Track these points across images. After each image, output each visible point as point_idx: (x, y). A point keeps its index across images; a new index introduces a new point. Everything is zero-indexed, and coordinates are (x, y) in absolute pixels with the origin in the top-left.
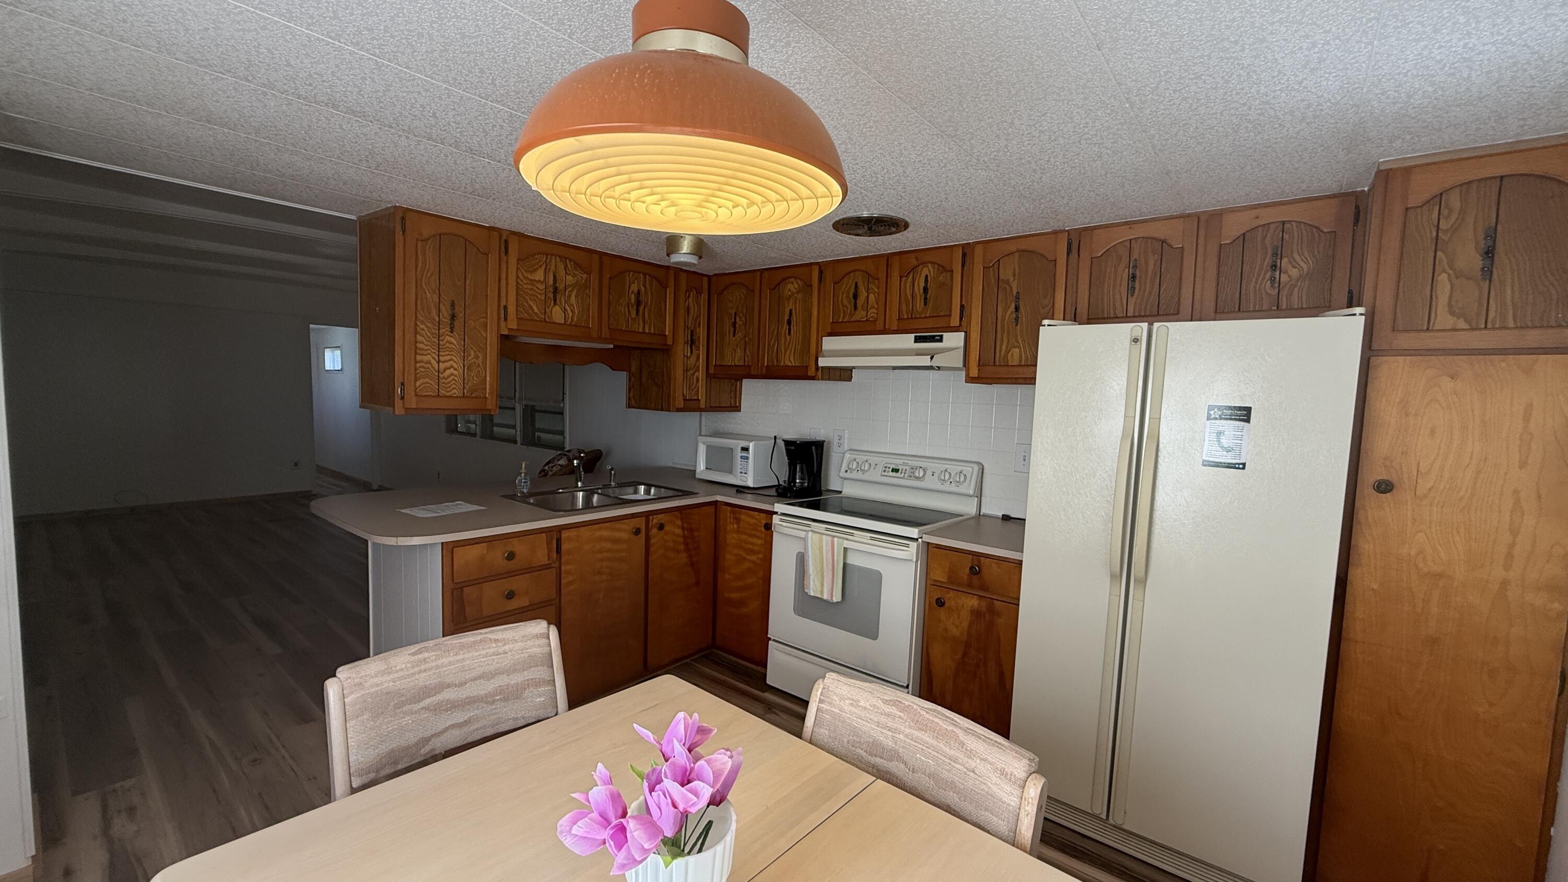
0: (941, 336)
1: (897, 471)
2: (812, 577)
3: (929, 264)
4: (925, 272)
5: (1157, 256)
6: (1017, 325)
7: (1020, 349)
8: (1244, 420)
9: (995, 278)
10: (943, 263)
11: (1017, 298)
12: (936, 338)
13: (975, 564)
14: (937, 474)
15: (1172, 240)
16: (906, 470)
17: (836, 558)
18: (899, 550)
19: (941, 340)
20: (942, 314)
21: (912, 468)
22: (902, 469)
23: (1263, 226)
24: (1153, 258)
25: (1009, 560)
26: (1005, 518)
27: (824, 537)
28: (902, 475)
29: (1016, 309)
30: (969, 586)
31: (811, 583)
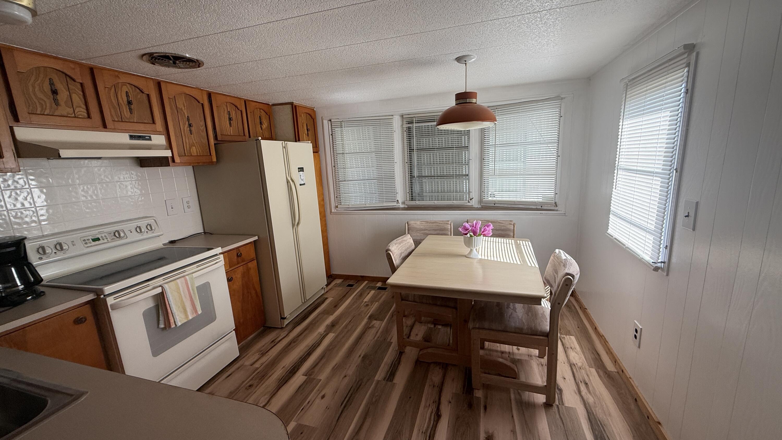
0: (150, 137)
1: (98, 239)
2: (176, 314)
3: (128, 84)
4: (125, 89)
5: (235, 112)
6: (191, 134)
7: (196, 148)
8: (303, 171)
9: (174, 106)
10: (141, 87)
11: (188, 120)
12: (146, 137)
13: (238, 252)
14: (134, 231)
15: (238, 107)
16: (105, 236)
17: (190, 289)
18: (216, 263)
19: (150, 139)
20: (146, 121)
21: (110, 233)
22: (102, 237)
23: (257, 108)
24: (234, 112)
25: (251, 243)
26: (172, 242)
27: (178, 281)
28: (106, 241)
29: (190, 125)
30: (238, 264)
31: (177, 318)
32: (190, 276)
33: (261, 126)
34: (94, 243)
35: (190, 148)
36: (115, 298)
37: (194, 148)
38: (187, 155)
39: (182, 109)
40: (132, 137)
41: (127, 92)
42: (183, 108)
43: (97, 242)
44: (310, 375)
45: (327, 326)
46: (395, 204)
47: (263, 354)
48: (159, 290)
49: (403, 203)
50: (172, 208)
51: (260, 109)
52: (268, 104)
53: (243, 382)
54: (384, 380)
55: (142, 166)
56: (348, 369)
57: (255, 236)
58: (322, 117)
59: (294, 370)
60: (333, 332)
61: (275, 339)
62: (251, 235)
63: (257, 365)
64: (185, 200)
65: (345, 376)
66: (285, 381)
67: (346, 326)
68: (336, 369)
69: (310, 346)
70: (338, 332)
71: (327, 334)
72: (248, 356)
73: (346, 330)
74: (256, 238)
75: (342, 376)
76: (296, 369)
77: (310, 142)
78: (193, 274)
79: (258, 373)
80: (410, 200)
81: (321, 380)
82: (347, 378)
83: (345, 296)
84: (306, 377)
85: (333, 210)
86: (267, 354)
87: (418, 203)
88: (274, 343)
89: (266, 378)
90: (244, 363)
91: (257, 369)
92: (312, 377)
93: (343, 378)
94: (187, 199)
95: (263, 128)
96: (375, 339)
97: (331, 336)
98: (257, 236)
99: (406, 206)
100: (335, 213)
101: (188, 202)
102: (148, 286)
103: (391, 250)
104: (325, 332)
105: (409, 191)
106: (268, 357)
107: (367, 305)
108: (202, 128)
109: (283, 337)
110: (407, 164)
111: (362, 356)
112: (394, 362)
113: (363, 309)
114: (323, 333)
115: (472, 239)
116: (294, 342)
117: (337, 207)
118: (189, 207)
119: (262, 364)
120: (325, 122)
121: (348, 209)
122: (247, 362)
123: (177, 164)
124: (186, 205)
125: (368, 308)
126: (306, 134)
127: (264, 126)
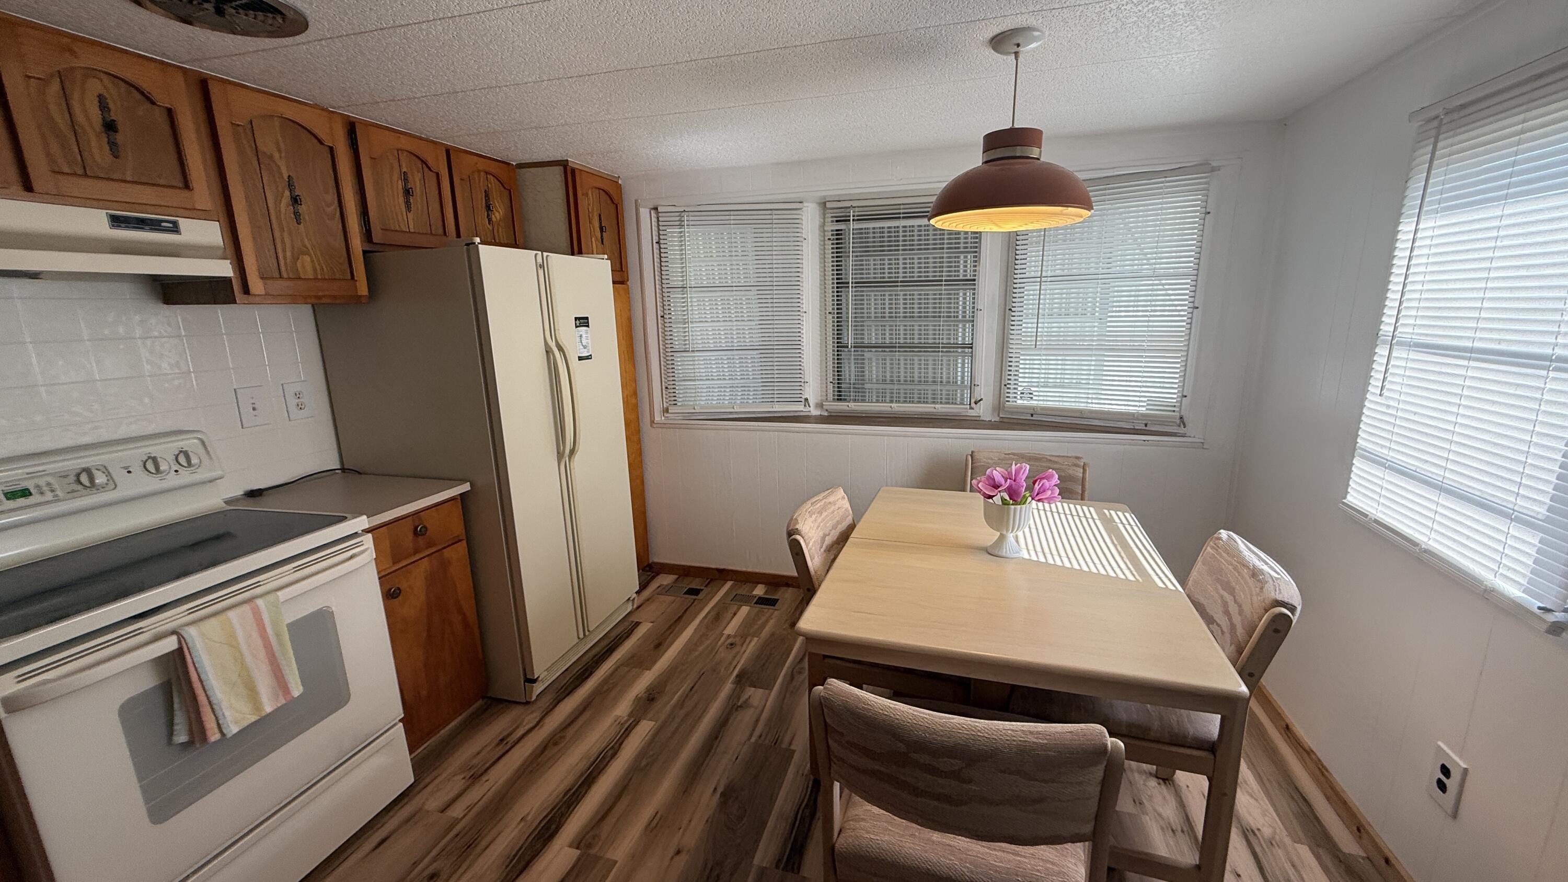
0: (175, 223)
1: (26, 493)
2: (224, 705)
3: (103, 76)
4: (95, 87)
5: (420, 175)
6: (299, 223)
7: (311, 257)
8: (588, 326)
9: (251, 147)
10: (146, 86)
11: (290, 185)
12: (164, 224)
13: (417, 524)
14: (137, 468)
15: (430, 163)
16: (49, 484)
17: (269, 630)
18: (352, 557)
19: (175, 229)
20: (162, 182)
21: (65, 477)
22: (38, 487)
23: (479, 171)
24: (418, 176)
25: (452, 499)
26: (253, 494)
27: (231, 614)
28: (49, 496)
29: (295, 201)
30: (416, 551)
31: (227, 713)
32: (270, 598)
33: (488, 216)
34: (11, 504)
35: (295, 259)
36: (22, 679)
37: (307, 258)
38: (285, 276)
39: (271, 157)
40: (116, 221)
41: (101, 98)
42: (276, 155)
43: (21, 502)
44: (589, 846)
45: (638, 699)
46: (800, 407)
47: (475, 778)
48: (170, 644)
49: (820, 405)
50: (254, 409)
51: (487, 173)
52: (509, 164)
53: (415, 864)
54: (777, 866)
55: (165, 303)
56: (685, 830)
57: (463, 481)
58: (636, 201)
59: (548, 829)
60: (650, 715)
61: (509, 735)
62: (454, 480)
63: (457, 811)
64: (290, 390)
65: (678, 852)
66: (523, 863)
67: (681, 704)
68: (654, 829)
69: (595, 756)
70: (663, 717)
71: (637, 722)
72: (436, 782)
73: (682, 712)
74: (466, 487)
75: (671, 851)
76: (553, 827)
77: (606, 256)
78: (279, 593)
79: (457, 835)
80: (834, 399)
81: (616, 862)
82: (683, 858)
83: (680, 618)
84: (578, 852)
85: (657, 419)
86: (484, 778)
87: (852, 406)
88: (506, 744)
89: (478, 849)
90: (424, 804)
91: (457, 821)
92: (593, 851)
93: (672, 858)
94: (297, 387)
95: (494, 219)
96: (753, 739)
97: (645, 728)
98: (468, 483)
99: (826, 414)
100: (663, 426)
101: (298, 395)
102: (139, 632)
103: (803, 533)
104: (630, 716)
105: (834, 379)
106: (487, 786)
107: (732, 644)
108: (330, 210)
109: (527, 727)
110: (831, 316)
111: (720, 790)
112: (801, 811)
113: (723, 655)
114: (626, 721)
115: (1009, 509)
116: (556, 744)
117: (666, 410)
118: (300, 407)
119: (470, 808)
120: (644, 213)
121: (691, 417)
122: (433, 800)
123: (257, 299)
124: (292, 402)
125: (734, 651)
126: (597, 240)
127: (497, 216)
